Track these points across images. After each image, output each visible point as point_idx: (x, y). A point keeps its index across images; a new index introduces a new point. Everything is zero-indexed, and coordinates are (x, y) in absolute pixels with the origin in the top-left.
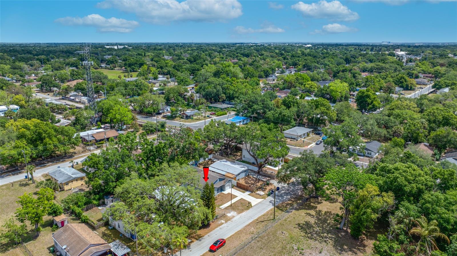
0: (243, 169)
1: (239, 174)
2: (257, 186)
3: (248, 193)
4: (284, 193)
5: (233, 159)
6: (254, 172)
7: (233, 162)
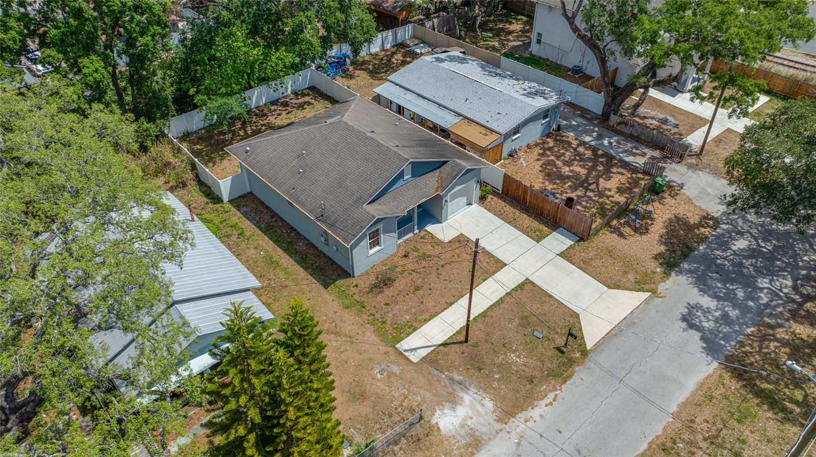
0: (540, 103)
1: (516, 130)
2: (601, 194)
3: (559, 241)
4: (753, 253)
5: (494, 49)
6: (584, 113)
7: (491, 64)
